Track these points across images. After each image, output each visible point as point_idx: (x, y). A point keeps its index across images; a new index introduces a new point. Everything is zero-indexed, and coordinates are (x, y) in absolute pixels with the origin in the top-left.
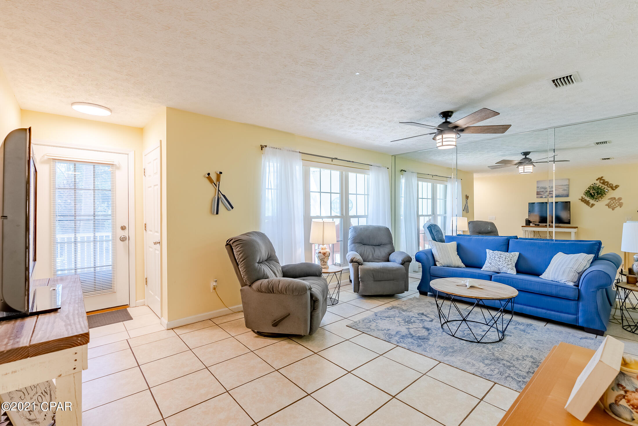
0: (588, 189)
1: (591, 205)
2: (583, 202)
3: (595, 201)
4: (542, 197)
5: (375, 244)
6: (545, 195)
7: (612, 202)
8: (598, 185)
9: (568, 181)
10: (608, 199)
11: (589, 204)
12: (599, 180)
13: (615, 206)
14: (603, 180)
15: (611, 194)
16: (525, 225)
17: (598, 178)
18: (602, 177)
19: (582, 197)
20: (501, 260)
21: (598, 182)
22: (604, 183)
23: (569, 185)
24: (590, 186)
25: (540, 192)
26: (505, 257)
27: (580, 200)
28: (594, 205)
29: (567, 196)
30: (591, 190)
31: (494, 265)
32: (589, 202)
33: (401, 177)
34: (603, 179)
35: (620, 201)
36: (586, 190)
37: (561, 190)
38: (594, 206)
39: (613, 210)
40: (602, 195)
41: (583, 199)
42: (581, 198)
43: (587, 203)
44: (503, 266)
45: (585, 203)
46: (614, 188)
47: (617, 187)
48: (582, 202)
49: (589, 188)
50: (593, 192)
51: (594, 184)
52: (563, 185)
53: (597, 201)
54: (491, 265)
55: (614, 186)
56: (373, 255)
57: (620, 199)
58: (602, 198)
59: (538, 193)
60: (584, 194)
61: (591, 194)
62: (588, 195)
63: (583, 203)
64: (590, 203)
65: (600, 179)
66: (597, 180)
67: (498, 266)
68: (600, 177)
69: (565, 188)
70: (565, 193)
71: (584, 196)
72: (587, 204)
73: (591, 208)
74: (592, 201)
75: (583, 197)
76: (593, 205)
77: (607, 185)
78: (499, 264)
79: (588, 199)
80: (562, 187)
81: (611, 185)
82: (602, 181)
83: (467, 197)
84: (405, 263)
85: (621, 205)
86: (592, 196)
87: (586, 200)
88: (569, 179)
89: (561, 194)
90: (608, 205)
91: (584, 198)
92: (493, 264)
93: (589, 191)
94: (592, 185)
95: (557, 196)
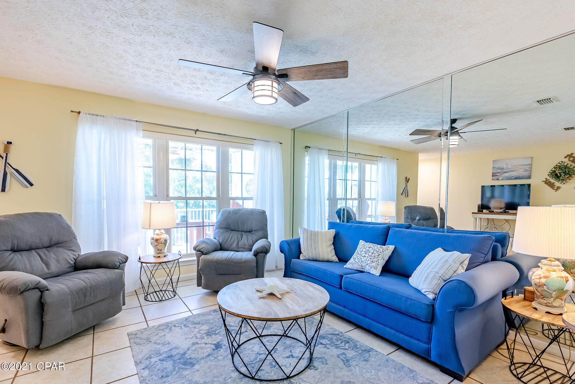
0: (554, 169)
1: (556, 188)
2: (547, 184)
3: (561, 183)
4: (498, 179)
5: (245, 231)
6: (501, 177)
8: (566, 164)
9: (530, 159)
11: (554, 187)
12: (568, 157)
14: (572, 157)
16: (477, 212)
17: (568, 155)
18: (572, 154)
19: (546, 178)
21: (566, 160)
22: (574, 161)
23: (531, 164)
24: (557, 165)
25: (497, 173)
26: (372, 251)
27: (544, 182)
28: (560, 188)
29: (529, 177)
30: (557, 170)
31: (358, 262)
32: (554, 184)
33: (306, 154)
36: (552, 170)
37: (522, 170)
38: (560, 190)
40: (570, 175)
41: (547, 182)
42: (545, 180)
43: (551, 185)
44: (366, 263)
45: (549, 186)
48: (545, 185)
49: (555, 168)
50: (559, 172)
51: (561, 162)
52: (524, 165)
53: (564, 183)
56: (238, 243)
58: (570, 180)
59: (494, 175)
60: (549, 175)
61: (556, 175)
62: (553, 176)
63: (547, 186)
64: (555, 185)
65: (570, 156)
66: (565, 157)
67: (362, 263)
68: (570, 154)
69: (527, 168)
70: (526, 174)
71: (548, 178)
72: (551, 187)
73: (556, 191)
74: (557, 184)
76: (558, 188)
78: (363, 260)
79: (552, 181)
80: (524, 167)
82: (571, 159)
83: (407, 180)
84: (259, 254)
86: (557, 177)
87: (550, 182)
88: (532, 158)
89: (521, 175)
91: (549, 180)
93: (555, 171)
94: (559, 164)
95: (516, 178)
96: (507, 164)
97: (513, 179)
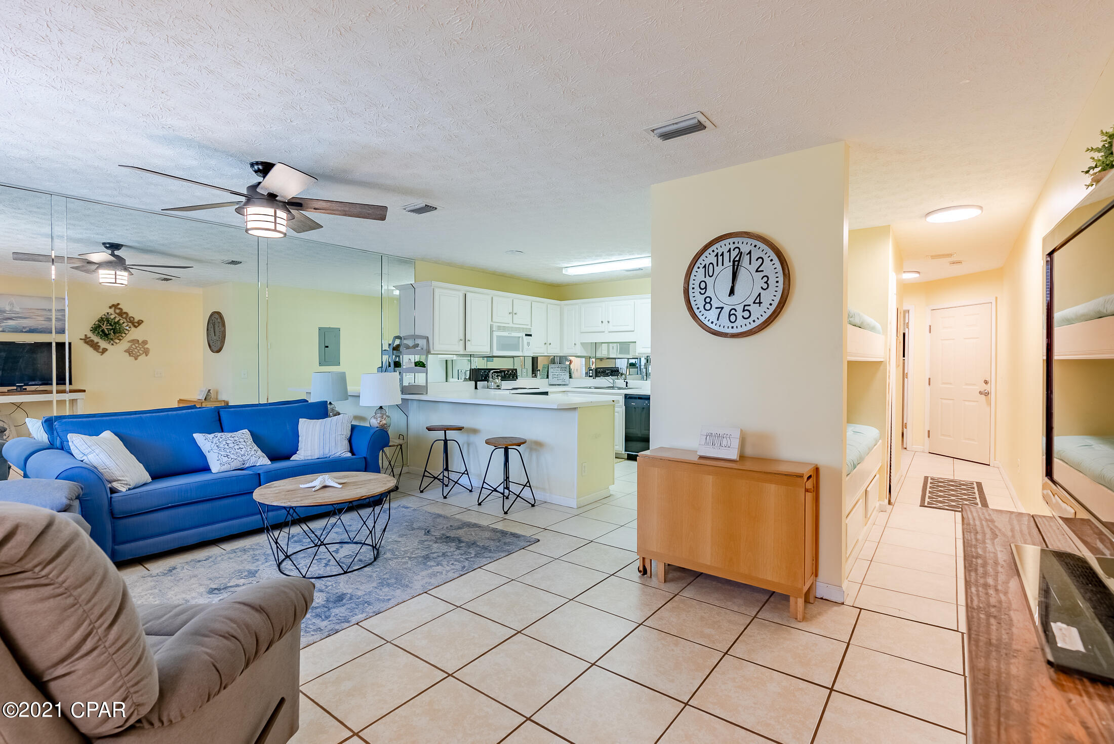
0: (97, 323)
1: (101, 350)
2: (88, 344)
3: (109, 344)
6: (1, 326)
7: (133, 346)
8: (112, 317)
10: (128, 342)
11: (99, 349)
12: (113, 308)
13: (138, 354)
14: (120, 309)
15: (134, 334)
17: (113, 305)
18: (118, 304)
19: (86, 335)
20: (242, 446)
21: (111, 311)
22: (122, 313)
23: (63, 310)
24: (101, 318)
27: (83, 341)
28: (107, 350)
29: (63, 331)
30: (103, 324)
31: (236, 457)
32: (99, 344)
34: (119, 307)
35: (146, 346)
36: (95, 324)
38: (107, 352)
39: (136, 359)
40: (120, 334)
41: (88, 340)
42: (83, 337)
43: (95, 346)
44: (250, 455)
45: (91, 346)
46: (136, 324)
47: (140, 322)
48: (86, 344)
49: (98, 321)
50: (107, 327)
51: (106, 314)
52: (46, 310)
53: (112, 345)
54: (230, 459)
55: (136, 320)
57: (145, 342)
58: (120, 340)
60: (90, 331)
61: (103, 331)
62: (97, 332)
63: (88, 346)
64: (99, 346)
65: (115, 306)
66: (110, 307)
67: (241, 458)
68: (115, 303)
69: (59, 315)
70: (57, 325)
71: (90, 334)
72: (94, 349)
73: (101, 355)
74: (103, 344)
75: (88, 336)
76: (105, 350)
77: (126, 319)
78: (242, 453)
79: (96, 339)
81: (132, 319)
82: (118, 311)
85: (146, 352)
86: (105, 335)
87: (92, 341)
89: (40, 327)
90: (129, 352)
91: (90, 337)
92: (232, 456)
93: (101, 326)
94: (103, 316)
95: (32, 331)
96: (11, 304)
97: (25, 332)
